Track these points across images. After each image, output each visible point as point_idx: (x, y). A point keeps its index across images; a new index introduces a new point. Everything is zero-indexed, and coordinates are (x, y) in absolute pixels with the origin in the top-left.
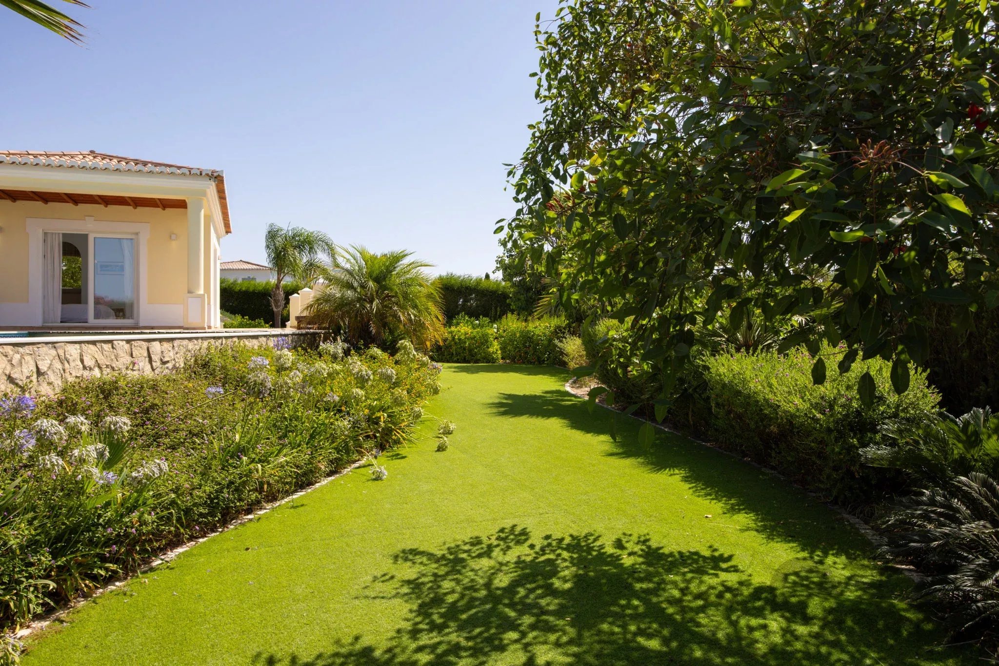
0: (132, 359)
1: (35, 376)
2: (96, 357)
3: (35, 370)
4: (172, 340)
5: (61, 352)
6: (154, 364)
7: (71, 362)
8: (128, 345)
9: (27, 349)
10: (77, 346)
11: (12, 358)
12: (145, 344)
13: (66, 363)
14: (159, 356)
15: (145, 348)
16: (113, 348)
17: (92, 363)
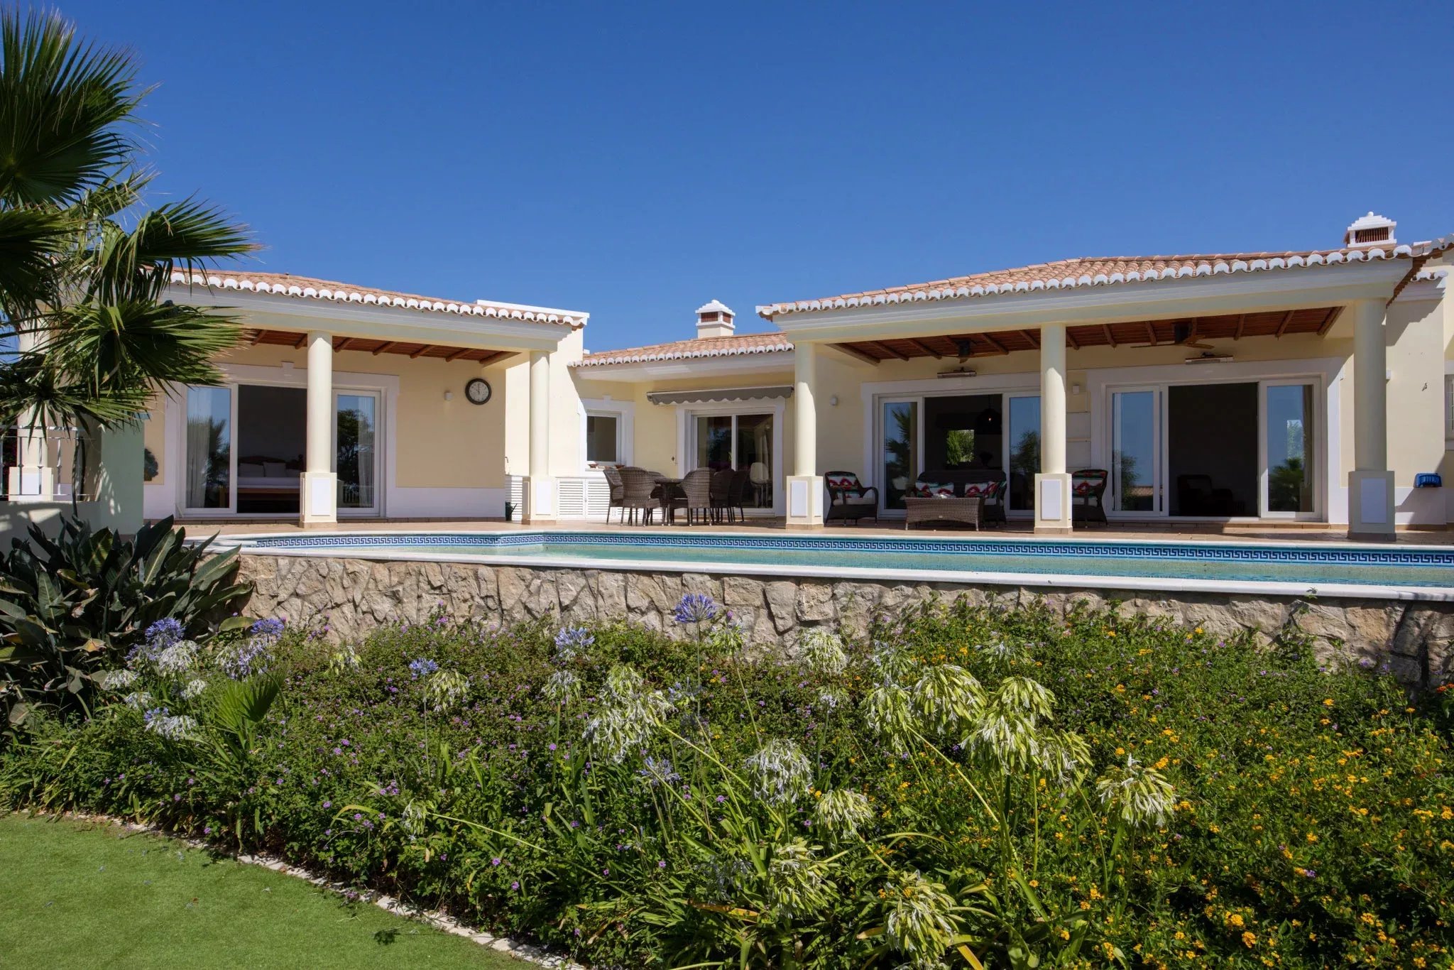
0: (725, 608)
1: (557, 609)
2: (653, 595)
3: (556, 601)
4: (832, 581)
5: (592, 582)
6: (779, 623)
7: (605, 597)
8: (718, 583)
9: (548, 575)
10: (620, 577)
11: (530, 584)
12: (757, 586)
13: (600, 598)
14: (790, 609)
15: (759, 590)
16: (683, 584)
17: (644, 603)
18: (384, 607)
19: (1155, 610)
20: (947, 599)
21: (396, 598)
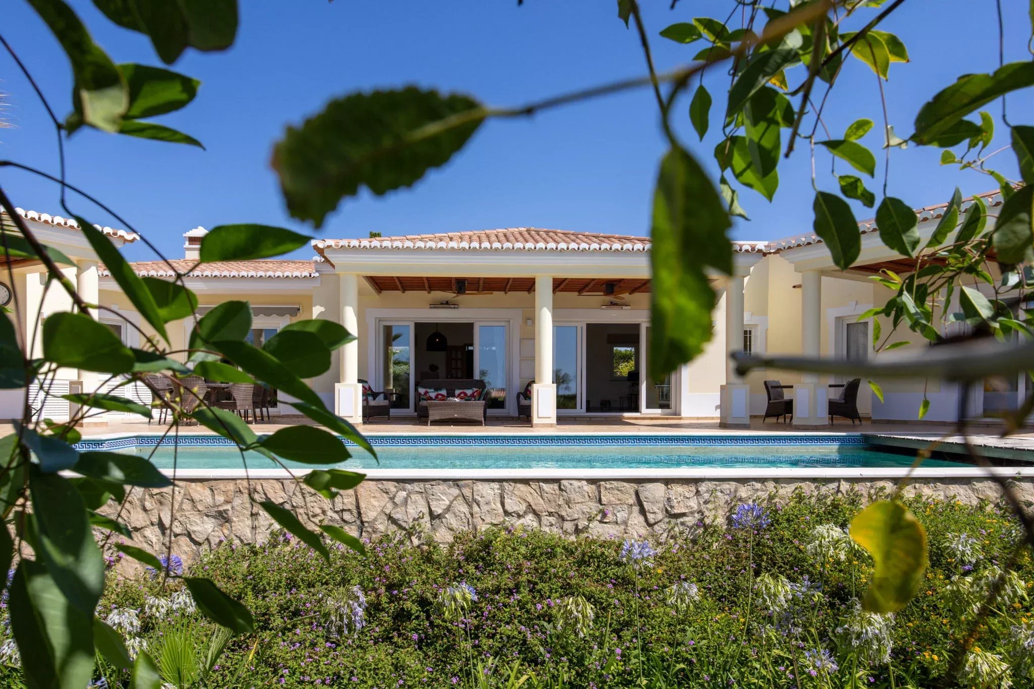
0: (601, 507)
1: (427, 518)
2: (530, 499)
3: (425, 510)
4: (696, 481)
5: (467, 492)
6: (651, 517)
7: (481, 504)
8: (594, 487)
9: (416, 487)
10: (496, 486)
11: (395, 496)
12: (630, 488)
13: (475, 505)
14: (661, 505)
15: (632, 492)
16: (560, 489)
17: (522, 508)
18: (205, 527)
19: (927, 491)
20: (787, 491)
21: (223, 517)
